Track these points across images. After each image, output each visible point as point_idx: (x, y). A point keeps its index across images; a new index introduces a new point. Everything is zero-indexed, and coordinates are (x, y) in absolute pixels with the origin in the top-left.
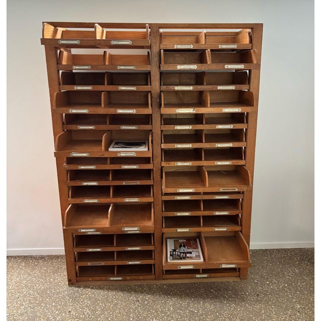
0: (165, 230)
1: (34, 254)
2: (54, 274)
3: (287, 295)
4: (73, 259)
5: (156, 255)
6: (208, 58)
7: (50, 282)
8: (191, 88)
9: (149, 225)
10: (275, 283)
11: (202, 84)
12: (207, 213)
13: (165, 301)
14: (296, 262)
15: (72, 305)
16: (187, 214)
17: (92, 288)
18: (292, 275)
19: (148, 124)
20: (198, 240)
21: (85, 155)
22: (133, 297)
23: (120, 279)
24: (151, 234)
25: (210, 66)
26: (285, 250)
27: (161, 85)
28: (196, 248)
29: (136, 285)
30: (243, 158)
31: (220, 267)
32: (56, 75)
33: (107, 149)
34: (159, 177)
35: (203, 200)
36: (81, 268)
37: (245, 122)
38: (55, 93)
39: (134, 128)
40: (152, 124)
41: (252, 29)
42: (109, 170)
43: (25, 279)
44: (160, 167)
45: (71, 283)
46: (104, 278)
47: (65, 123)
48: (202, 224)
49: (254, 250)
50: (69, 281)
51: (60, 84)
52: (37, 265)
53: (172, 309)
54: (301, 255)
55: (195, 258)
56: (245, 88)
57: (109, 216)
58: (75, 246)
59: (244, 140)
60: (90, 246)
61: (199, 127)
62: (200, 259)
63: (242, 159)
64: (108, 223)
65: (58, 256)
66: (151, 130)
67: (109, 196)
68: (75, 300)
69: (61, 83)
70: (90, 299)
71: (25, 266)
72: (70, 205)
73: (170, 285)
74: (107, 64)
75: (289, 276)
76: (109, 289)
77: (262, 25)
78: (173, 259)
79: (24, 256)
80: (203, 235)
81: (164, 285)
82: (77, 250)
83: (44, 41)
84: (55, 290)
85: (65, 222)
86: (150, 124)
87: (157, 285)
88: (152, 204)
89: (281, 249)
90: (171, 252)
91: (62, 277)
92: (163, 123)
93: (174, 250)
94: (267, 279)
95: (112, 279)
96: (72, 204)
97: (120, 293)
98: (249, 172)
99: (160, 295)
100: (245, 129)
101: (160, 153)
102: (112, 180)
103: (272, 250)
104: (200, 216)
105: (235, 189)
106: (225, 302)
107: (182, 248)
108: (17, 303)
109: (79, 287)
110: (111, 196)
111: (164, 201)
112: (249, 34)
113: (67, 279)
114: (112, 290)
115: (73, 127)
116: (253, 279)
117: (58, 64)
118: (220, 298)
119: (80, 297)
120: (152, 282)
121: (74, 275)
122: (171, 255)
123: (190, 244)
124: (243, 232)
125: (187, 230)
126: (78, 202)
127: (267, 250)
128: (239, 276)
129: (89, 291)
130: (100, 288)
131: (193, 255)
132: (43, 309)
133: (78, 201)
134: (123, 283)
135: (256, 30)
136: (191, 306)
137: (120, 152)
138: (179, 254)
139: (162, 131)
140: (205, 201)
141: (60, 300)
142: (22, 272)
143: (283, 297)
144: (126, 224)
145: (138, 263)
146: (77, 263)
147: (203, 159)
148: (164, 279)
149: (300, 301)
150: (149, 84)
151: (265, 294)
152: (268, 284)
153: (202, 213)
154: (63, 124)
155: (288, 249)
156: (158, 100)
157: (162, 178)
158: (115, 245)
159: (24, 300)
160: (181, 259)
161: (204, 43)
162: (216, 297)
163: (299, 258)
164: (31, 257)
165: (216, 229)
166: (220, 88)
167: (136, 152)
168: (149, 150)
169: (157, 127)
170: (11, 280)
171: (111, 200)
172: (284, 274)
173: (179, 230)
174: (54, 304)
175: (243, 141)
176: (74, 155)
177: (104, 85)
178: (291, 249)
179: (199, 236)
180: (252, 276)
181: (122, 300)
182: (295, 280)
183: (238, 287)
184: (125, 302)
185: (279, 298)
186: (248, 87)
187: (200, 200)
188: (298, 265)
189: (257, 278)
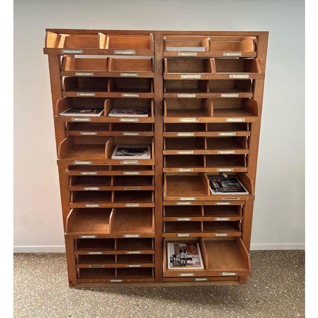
0: (165, 235)
2: (55, 274)
3: (287, 303)
4: (74, 262)
5: (156, 259)
6: (212, 67)
7: (51, 282)
8: (194, 96)
9: (149, 231)
10: (274, 288)
11: (205, 92)
12: (208, 219)
13: (164, 306)
14: (295, 265)
15: (73, 309)
16: (187, 219)
17: (92, 290)
18: (292, 279)
19: (151, 131)
20: (198, 244)
21: (88, 163)
22: (133, 301)
23: (121, 281)
24: (151, 239)
25: (215, 74)
27: (164, 92)
28: (197, 253)
29: (135, 288)
30: (246, 166)
32: (59, 81)
33: (110, 157)
34: (160, 183)
35: (204, 206)
36: (82, 270)
37: (248, 129)
38: (58, 101)
39: (136, 134)
40: (154, 131)
41: (257, 36)
42: (110, 177)
43: (27, 279)
44: (162, 173)
45: (72, 284)
46: (104, 280)
47: (67, 129)
48: (202, 230)
49: (253, 251)
50: (70, 282)
51: (62, 91)
53: (171, 315)
54: (299, 258)
55: (195, 265)
56: (248, 95)
57: (110, 222)
58: (76, 248)
59: (247, 147)
60: (91, 249)
61: (201, 134)
62: (201, 267)
63: (244, 166)
64: (108, 229)
65: (60, 254)
66: (153, 137)
67: (110, 201)
68: (75, 303)
69: (64, 90)
70: (90, 302)
72: (72, 210)
73: (170, 289)
74: (110, 71)
75: (288, 280)
76: (109, 291)
77: (267, 33)
78: (174, 266)
79: (27, 253)
80: (203, 240)
81: (164, 287)
82: (78, 253)
83: (46, 50)
84: (56, 291)
85: (66, 228)
87: (156, 288)
88: (153, 209)
89: (279, 250)
90: (171, 258)
91: (63, 277)
92: (165, 130)
93: (175, 256)
94: (266, 283)
95: (112, 281)
96: (74, 209)
97: (121, 297)
98: (251, 180)
99: (160, 299)
100: (247, 137)
101: (162, 160)
102: (114, 185)
103: (270, 251)
104: (201, 222)
105: (237, 198)
106: (225, 309)
107: (183, 253)
108: (18, 305)
109: (80, 288)
110: (113, 202)
111: (165, 206)
112: (254, 41)
113: (67, 280)
114: (112, 293)
115: (75, 133)
116: (252, 283)
117: (60, 70)
118: (219, 304)
119: (80, 300)
120: (152, 285)
121: (75, 276)
122: (171, 261)
123: (190, 248)
124: (244, 238)
125: (187, 235)
126: (80, 207)
128: (239, 280)
129: (89, 293)
130: (101, 290)
131: (194, 261)
132: (44, 313)
133: (80, 205)
134: (123, 285)
135: (261, 38)
136: (191, 313)
137: (123, 160)
138: (179, 260)
139: (164, 138)
141: (61, 303)
142: (24, 271)
143: (283, 305)
144: (127, 230)
145: (138, 266)
146: (78, 265)
147: (205, 166)
148: (163, 282)
149: (300, 309)
150: (152, 91)
151: (265, 301)
152: (268, 290)
153: (202, 219)
154: (66, 129)
155: (287, 251)
156: (161, 108)
157: (163, 183)
158: (115, 249)
159: (25, 302)
160: (181, 266)
162: (215, 303)
163: (298, 261)
164: (34, 255)
165: (217, 235)
166: (223, 95)
167: (139, 160)
168: (151, 157)
169: (159, 133)
171: (112, 204)
172: (283, 278)
173: (180, 235)
174: (54, 307)
175: (245, 149)
176: (77, 163)
177: (107, 91)
178: (290, 250)
179: (199, 240)
180: (251, 280)
181: (121, 304)
182: (294, 285)
183: (237, 291)
184: (125, 306)
185: (278, 305)
186: (252, 95)
187: (201, 206)
188: (297, 269)
189: (256, 282)
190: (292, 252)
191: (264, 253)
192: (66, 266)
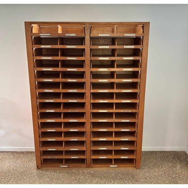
1: (18, 151)
2: (29, 162)
3: (163, 179)
4: (39, 155)
5: (87, 153)
7: (26, 167)
10: (157, 172)
11: (114, 56)
12: (117, 130)
13: (91, 180)
14: (170, 159)
15: (39, 181)
16: (105, 130)
17: (50, 171)
18: (167, 167)
19: (83, 78)
22: (73, 177)
23: (66, 166)
24: (84, 141)
26: (164, 151)
34: (89, 108)
35: (115, 122)
36: (44, 160)
37: (139, 78)
41: (143, 24)
42: (61, 103)
43: (12, 165)
46: (57, 166)
49: (146, 151)
50: (37, 167)
51: (33, 56)
52: (19, 157)
56: (139, 58)
58: (41, 147)
60: (49, 147)
61: (112, 80)
63: (137, 99)
68: (40, 178)
69: (34, 55)
70: (49, 177)
71: (12, 158)
73: (95, 171)
75: (165, 167)
76: (59, 172)
77: (149, 23)
82: (42, 149)
84: (29, 172)
87: (87, 171)
91: (33, 164)
94: (152, 169)
95: (61, 166)
97: (66, 175)
99: (89, 177)
100: (139, 82)
101: (90, 95)
102: (63, 109)
103: (157, 151)
104: (113, 132)
106: (126, 182)
108: (8, 179)
109: (43, 171)
110: (62, 118)
111: (92, 122)
113: (36, 166)
114: (62, 173)
118: (123, 179)
119: (43, 176)
120: (85, 169)
121: (40, 163)
128: (136, 167)
129: (48, 173)
130: (55, 171)
134: (68, 168)
135: (145, 26)
141: (32, 178)
142: (11, 161)
143: (161, 180)
146: (42, 157)
148: (91, 167)
150: (84, 56)
151: (150, 178)
152: (153, 172)
153: (114, 130)
154: (35, 78)
155: (166, 151)
159: (11, 177)
162: (121, 179)
163: (172, 157)
164: (16, 152)
166: (124, 58)
170: (5, 165)
171: (62, 120)
172: (162, 166)
174: (28, 180)
175: (138, 89)
177: (58, 56)
178: (168, 151)
180: (143, 167)
181: (67, 179)
182: (168, 170)
183: (135, 173)
184: (68, 180)
185: (158, 180)
187: (113, 122)
188: (172, 161)
189: (146, 168)
190: (170, 152)
191: (152, 152)
192: (35, 158)
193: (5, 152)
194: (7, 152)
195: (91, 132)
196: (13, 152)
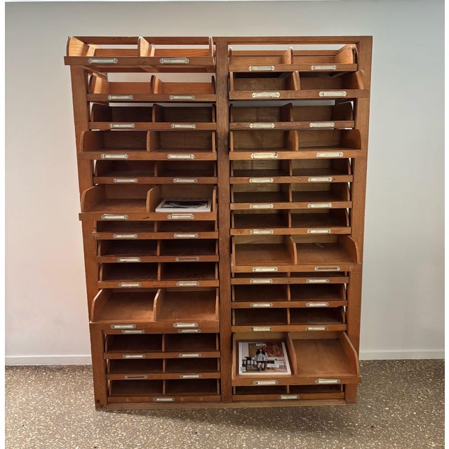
0: (235, 329)
1: (49, 363)
2: (76, 392)
3: (416, 428)
4: (103, 370)
5: (222, 365)
6: (295, 83)
7: (70, 404)
8: (272, 126)
9: (211, 319)
10: (398, 410)
11: (288, 120)
12: (297, 304)
13: (234, 434)
14: (428, 379)
15: (100, 438)
16: (267, 305)
17: (129, 413)
18: (424, 398)
19: (212, 175)
20: (283, 344)
21: (122, 217)
22: (188, 427)
23: (171, 400)
24: (214, 334)
25: (298, 93)
26: (412, 361)
27: (230, 122)
28: (281, 355)
29: (193, 410)
30: (348, 225)
31: (316, 383)
32: (85, 107)
33: (153, 209)
34: (227, 251)
35: (291, 285)
36: (114, 383)
37: (350, 173)
38: (83, 132)
39: (192, 181)
40: (217, 176)
41: (357, 44)
42: (155, 241)
43: (34, 399)
44: (228, 236)
45: (100, 405)
46: (147, 399)
47: (96, 175)
48: (289, 321)
49: (367, 361)
50: (97, 401)
51: (90, 121)
52: (52, 379)
53: (244, 446)
54: (435, 370)
55: (279, 370)
56: (348, 126)
57: (155, 306)
58: (106, 350)
59: (349, 199)
60: (127, 351)
61: (284, 180)
62: (287, 371)
63: (346, 226)
64: (152, 317)
65: (83, 366)
66: (216, 185)
67: (155, 278)
68: (104, 430)
69: (92, 120)
70: (126, 428)
71: (35, 381)
72: (101, 291)
73: (243, 411)
74: (155, 92)
75: (419, 399)
76: (153, 415)
77: (371, 38)
78: (247, 371)
79: (35, 366)
80: (291, 338)
81: (234, 410)
82: (109, 357)
83: (68, 60)
84: (77, 415)
85: (92, 314)
86: (215, 175)
87: (224, 410)
88: (217, 290)
89: (405, 360)
90: (243, 361)
91: (87, 396)
92: (232, 175)
93: (249, 359)
94: (386, 404)
95: (158, 400)
96: (104, 289)
97: (171, 421)
98: (356, 243)
99: (228, 425)
100: (349, 183)
101: (229, 217)
102: (161, 255)
103: (392, 361)
104: (286, 309)
105: (336, 268)
106: (324, 437)
107: (261, 355)
108: (20, 434)
109: (111, 411)
110: (159, 279)
111: (235, 286)
112: (353, 50)
113: (93, 400)
114: (158, 416)
115: (107, 180)
116: (364, 402)
117: (88, 93)
118: (315, 430)
119: (111, 426)
120: (217, 406)
121: (104, 393)
122: (243, 365)
123: (272, 349)
124: (350, 332)
125: (266, 329)
126: (112, 287)
127: (385, 361)
128: (344, 399)
129: (125, 418)
130: (141, 413)
131: (277, 365)
132: (58, 443)
133: (111, 285)
134: (174, 406)
135: (362, 45)
136: (274, 442)
137: (171, 213)
138: (256, 363)
139: (231, 185)
140: (292, 286)
141: (83, 431)
142: (31, 389)
143: (411, 431)
144: (178, 318)
145: (197, 376)
146: (108, 376)
147: (290, 226)
148: (233, 402)
149: (435, 437)
150: (214, 120)
151: (383, 426)
152: (388, 412)
153: (289, 304)
154: (94, 176)
155: (417, 361)
156: (226, 143)
157: (231, 252)
158: (163, 350)
159: (31, 429)
160: (258, 370)
161: (290, 63)
162: (310, 429)
163: (433, 373)
164: (45, 368)
165: (310, 329)
166: (312, 125)
167: (194, 213)
168: (212, 210)
169: (224, 179)
170: (15, 400)
171: (158, 283)
172: (410, 396)
173: (256, 329)
174: (73, 436)
175: (346, 200)
176: (107, 217)
177: (151, 121)
178: (421, 360)
179: (284, 338)
180: (364, 399)
181: (172, 432)
182: (428, 406)
183: (343, 414)
184: (176, 434)
185: (404, 432)
186: (353, 124)
187: (286, 285)
188: (432, 384)
189: (371, 402)
190: (425, 361)
191: (382, 364)
192: (91, 382)
193: (17, 367)
194: (22, 368)
195: (232, 309)
196: (36, 368)
